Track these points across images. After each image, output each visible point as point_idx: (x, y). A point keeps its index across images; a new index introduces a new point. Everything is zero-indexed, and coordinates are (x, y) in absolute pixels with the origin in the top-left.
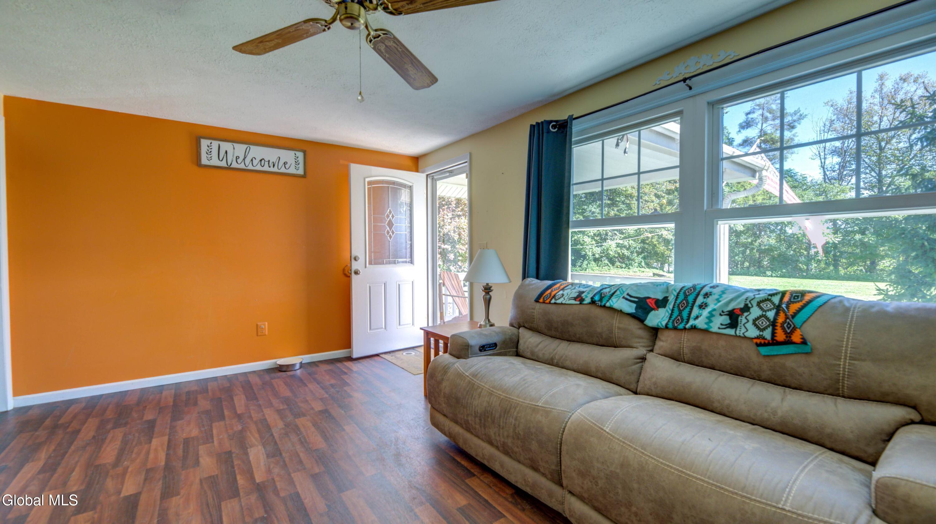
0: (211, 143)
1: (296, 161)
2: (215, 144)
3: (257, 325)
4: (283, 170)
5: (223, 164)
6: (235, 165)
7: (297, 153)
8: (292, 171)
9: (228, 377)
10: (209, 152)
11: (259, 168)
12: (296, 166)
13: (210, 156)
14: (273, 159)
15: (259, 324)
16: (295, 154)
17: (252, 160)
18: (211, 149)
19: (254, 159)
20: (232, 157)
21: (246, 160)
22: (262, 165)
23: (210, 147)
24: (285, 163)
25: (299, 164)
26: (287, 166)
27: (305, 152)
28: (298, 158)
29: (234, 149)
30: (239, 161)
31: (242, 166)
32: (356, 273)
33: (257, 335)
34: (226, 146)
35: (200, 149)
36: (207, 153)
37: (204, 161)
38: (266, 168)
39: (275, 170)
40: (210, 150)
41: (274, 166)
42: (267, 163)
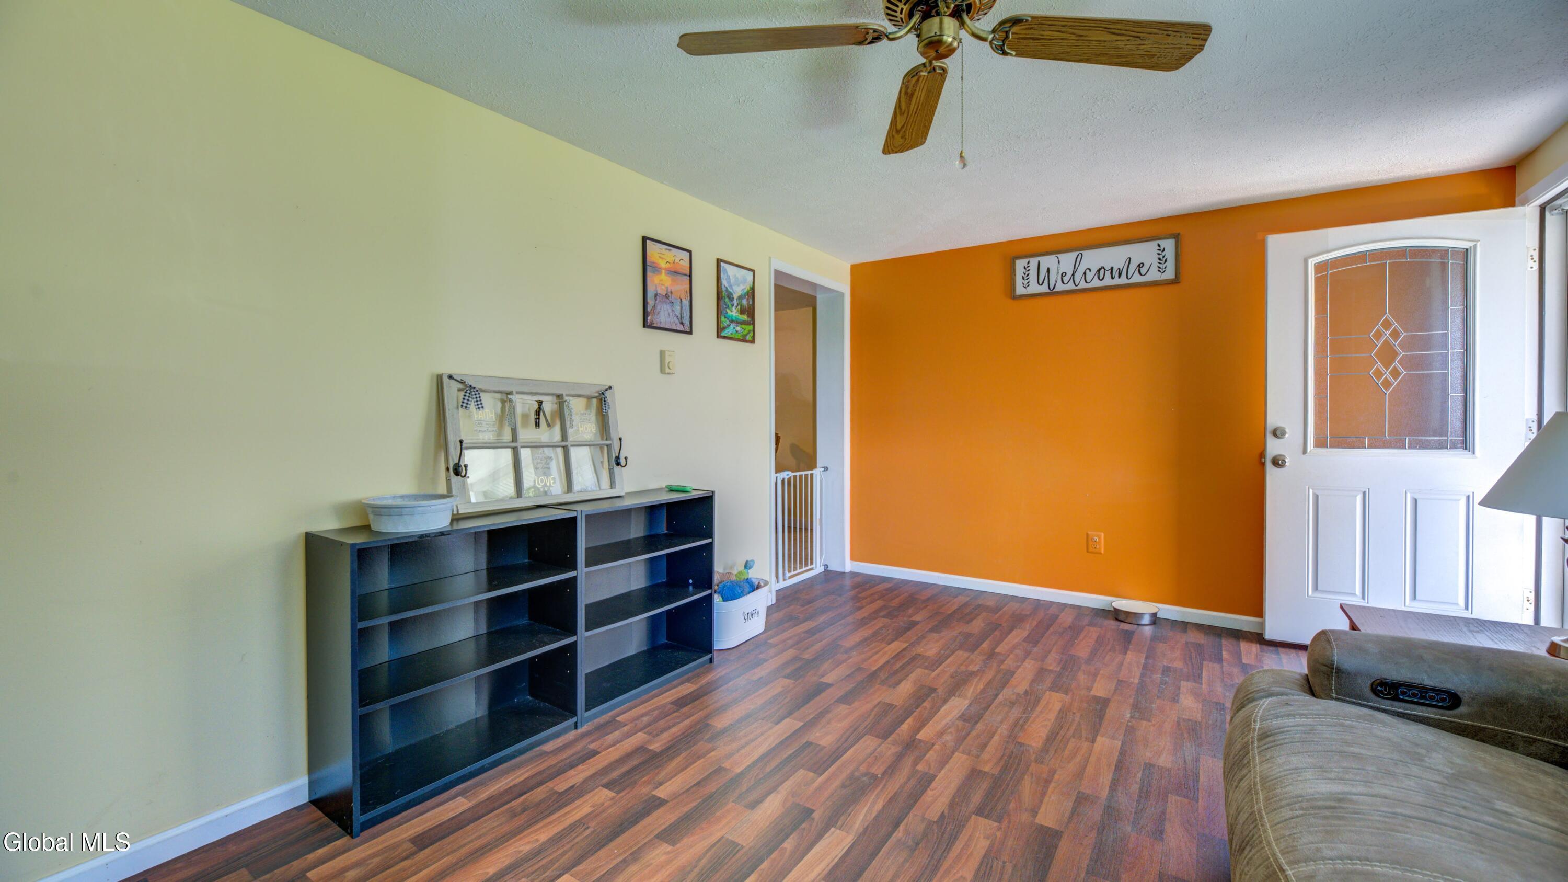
0: (1028, 263)
1: (1161, 257)
2: (1034, 262)
3: (1087, 535)
4: (1137, 279)
5: (1044, 289)
6: (1060, 287)
7: (1160, 242)
8: (1154, 275)
9: (1041, 602)
10: (1026, 277)
11: (1096, 283)
12: (1161, 266)
13: (1027, 281)
14: (1119, 264)
15: (1089, 533)
16: (1159, 245)
17: (1085, 273)
18: (1029, 270)
19: (1088, 271)
20: (1056, 276)
21: (1076, 275)
22: (1101, 278)
23: (1027, 269)
24: (1139, 265)
25: (1166, 261)
26: (1143, 271)
27: (1176, 237)
28: (1164, 250)
29: (1059, 262)
30: (1066, 279)
31: (1071, 286)
32: (1278, 462)
33: (1088, 552)
34: (1048, 261)
35: (1015, 275)
36: (1023, 278)
37: (1020, 290)
38: (1108, 281)
39: (1123, 280)
40: (1027, 273)
41: (1120, 275)
42: (1108, 274)
